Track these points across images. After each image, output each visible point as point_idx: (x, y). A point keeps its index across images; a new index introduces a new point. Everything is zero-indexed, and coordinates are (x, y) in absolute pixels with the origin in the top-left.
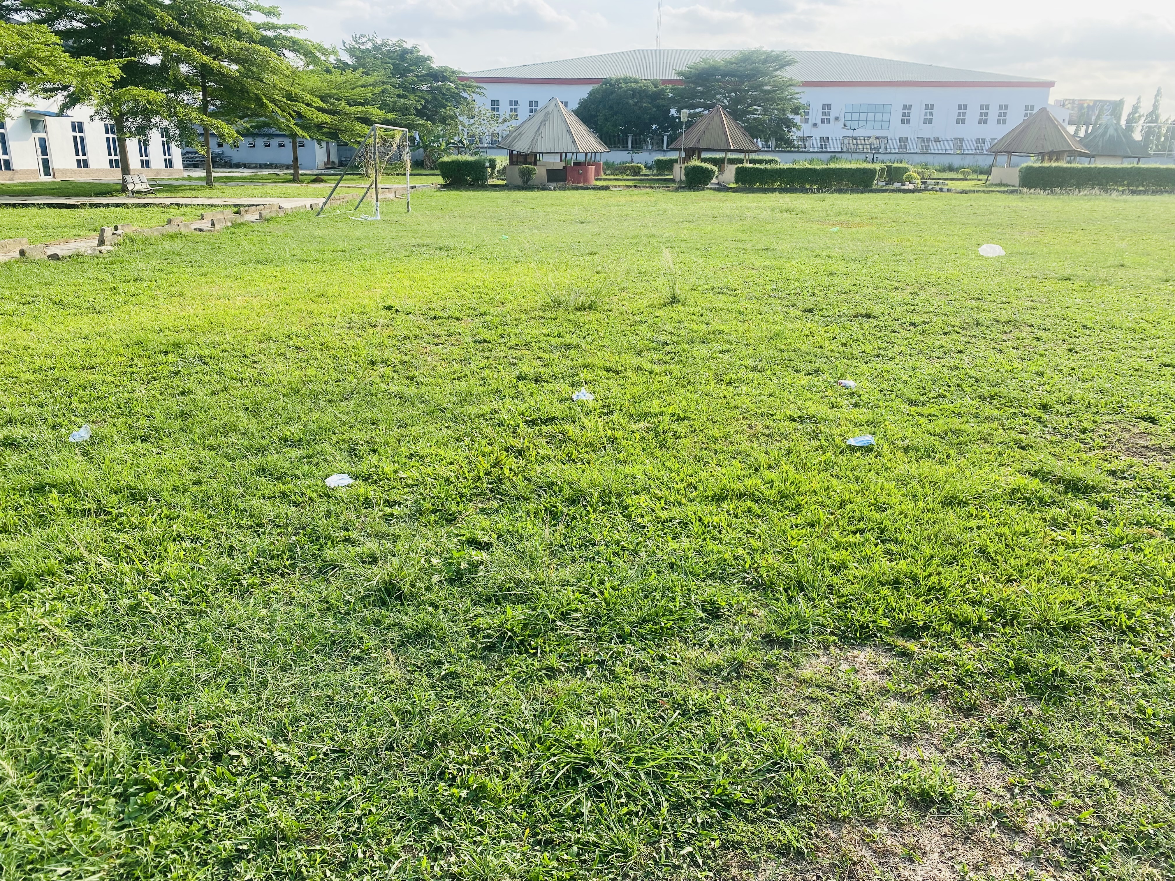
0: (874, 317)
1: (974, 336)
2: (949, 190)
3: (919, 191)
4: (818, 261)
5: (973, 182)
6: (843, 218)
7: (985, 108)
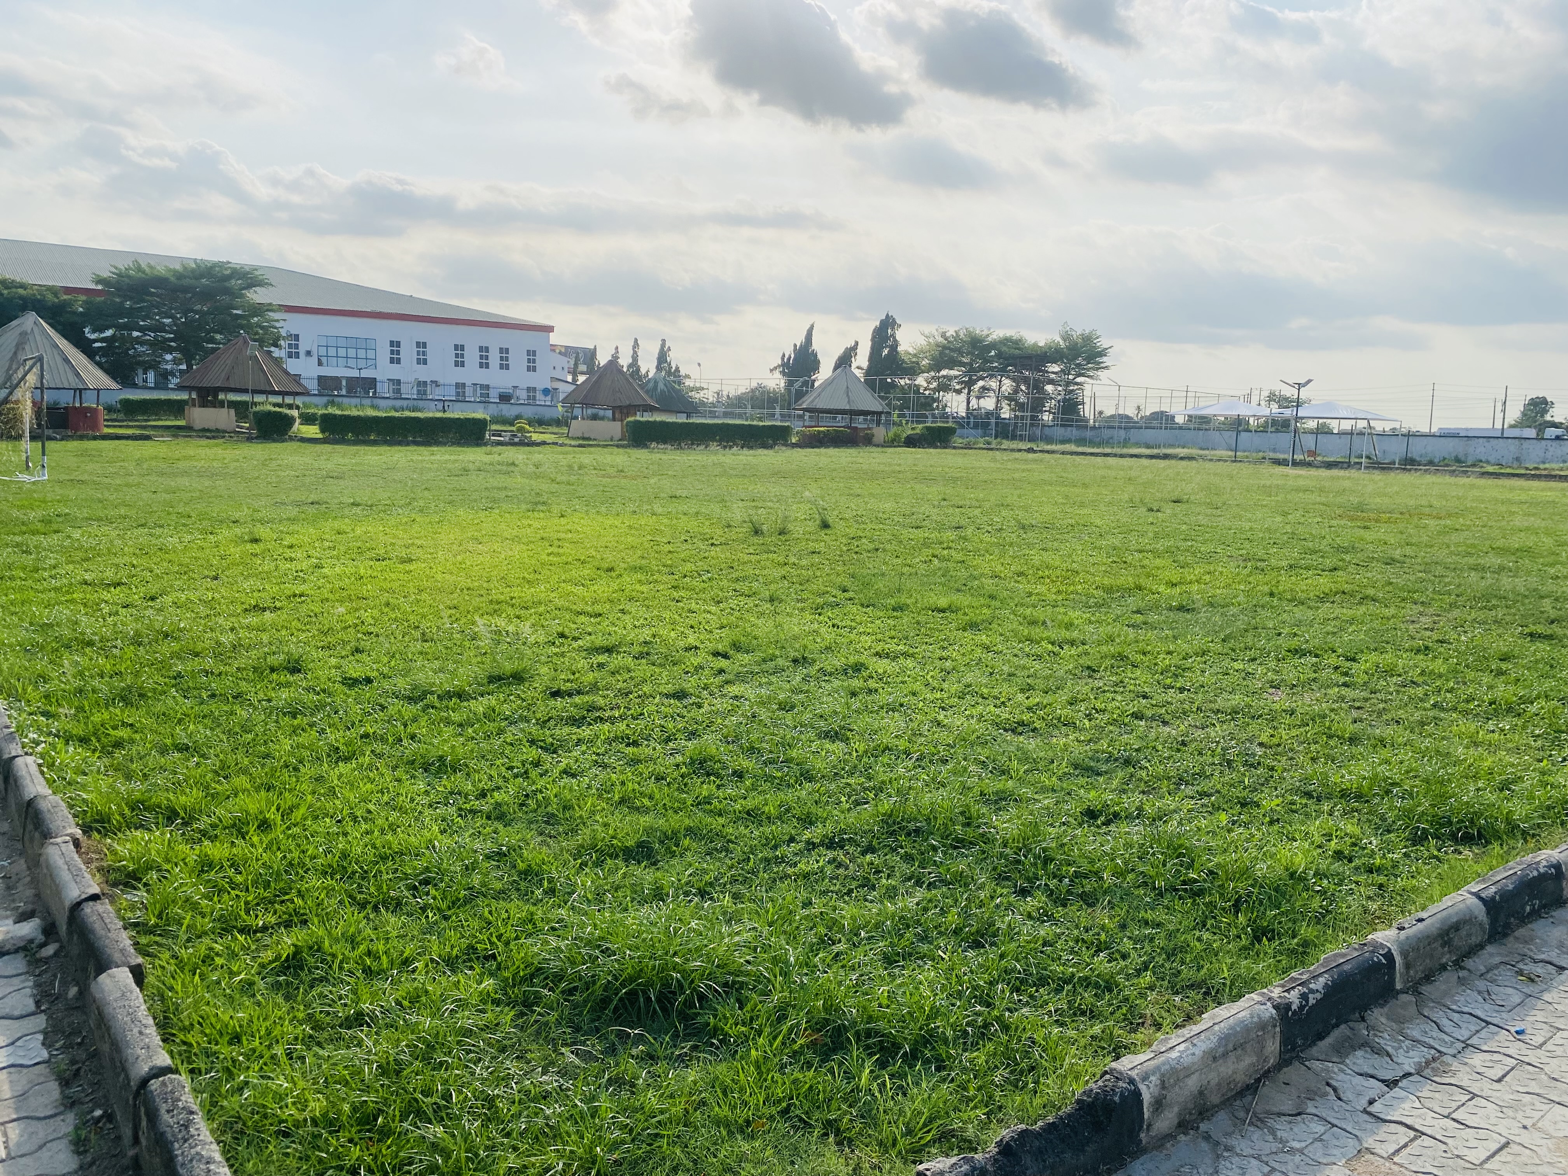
7: (484, 349)
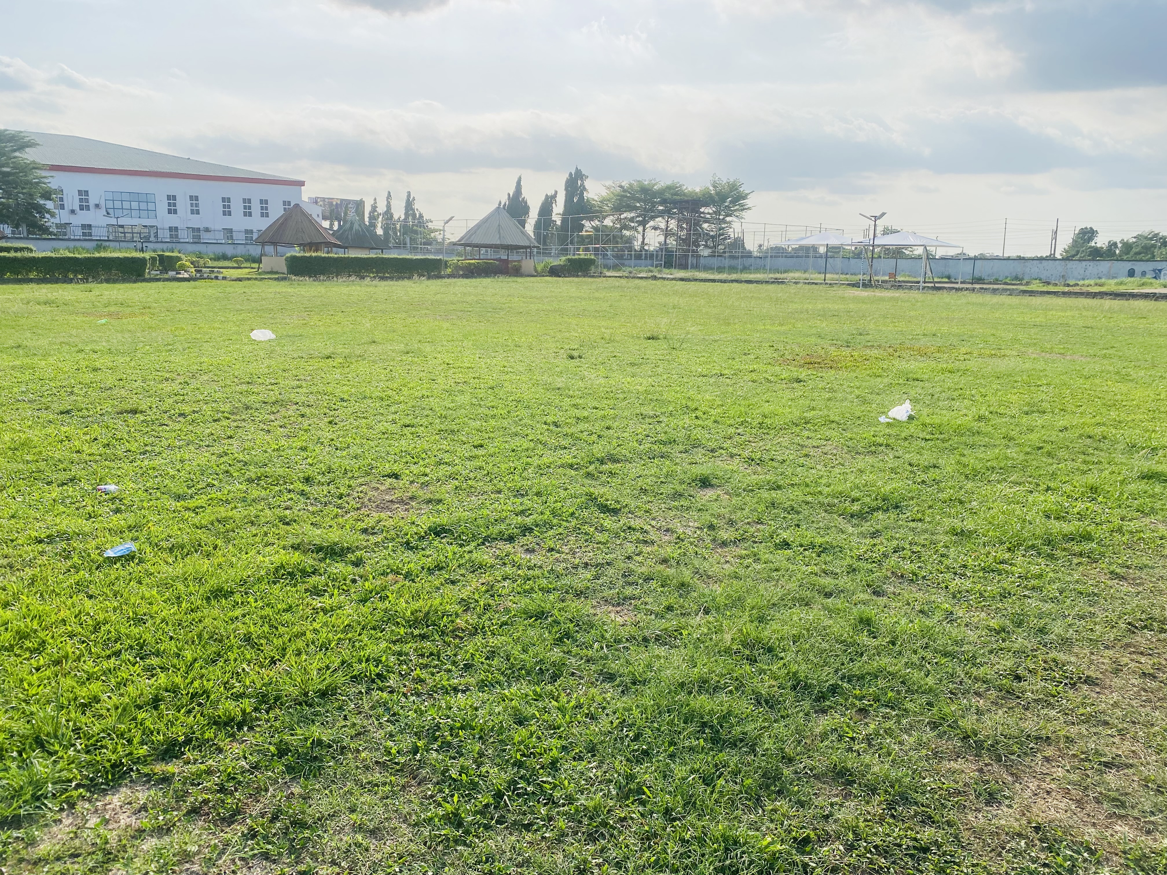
0: (141, 412)
1: (244, 420)
2: (224, 278)
3: (195, 279)
4: (81, 356)
5: (247, 270)
6: (112, 309)
7: (247, 201)
